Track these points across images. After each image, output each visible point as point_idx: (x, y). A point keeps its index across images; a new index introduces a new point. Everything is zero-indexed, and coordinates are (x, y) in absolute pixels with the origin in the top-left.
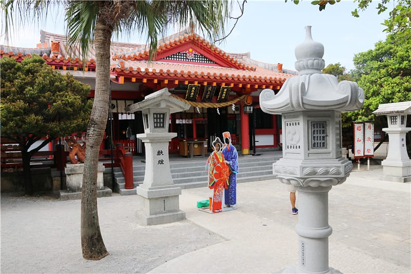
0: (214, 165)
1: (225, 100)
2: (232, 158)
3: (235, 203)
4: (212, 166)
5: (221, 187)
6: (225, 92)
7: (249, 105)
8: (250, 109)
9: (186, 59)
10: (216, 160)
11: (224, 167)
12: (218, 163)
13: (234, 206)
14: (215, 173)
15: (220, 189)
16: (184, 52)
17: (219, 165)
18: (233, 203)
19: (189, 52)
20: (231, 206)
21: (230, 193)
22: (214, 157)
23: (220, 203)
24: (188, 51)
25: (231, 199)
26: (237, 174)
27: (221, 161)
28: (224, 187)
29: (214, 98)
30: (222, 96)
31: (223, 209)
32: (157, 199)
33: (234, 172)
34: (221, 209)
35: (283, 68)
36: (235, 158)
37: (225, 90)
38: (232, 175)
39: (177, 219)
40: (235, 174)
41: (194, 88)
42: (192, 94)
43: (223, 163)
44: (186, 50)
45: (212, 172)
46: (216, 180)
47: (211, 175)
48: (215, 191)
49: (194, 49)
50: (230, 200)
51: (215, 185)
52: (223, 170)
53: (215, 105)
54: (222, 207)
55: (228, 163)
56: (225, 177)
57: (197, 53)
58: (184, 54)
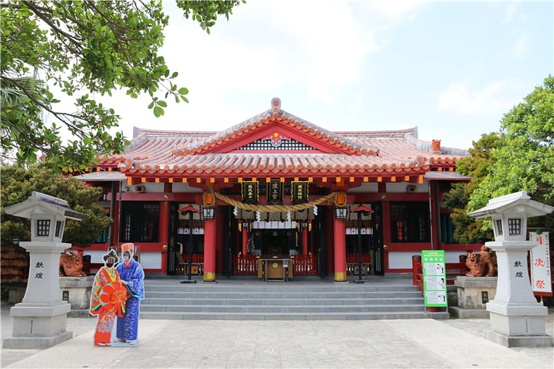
0: (102, 284)
1: (304, 201)
2: (133, 278)
3: (135, 338)
4: (99, 286)
5: (110, 313)
6: (300, 190)
7: (341, 206)
8: (341, 213)
9: (271, 147)
10: (104, 278)
11: (119, 289)
12: (109, 282)
13: (133, 342)
14: (102, 295)
15: (110, 316)
16: (267, 138)
17: (110, 284)
18: (131, 337)
19: (274, 138)
20: (127, 341)
21: (126, 324)
22: (102, 274)
23: (108, 335)
24: (272, 137)
25: (129, 332)
26: (141, 299)
27: (114, 280)
28: (117, 314)
29: (285, 199)
30: (297, 195)
31: (112, 343)
32: (23, 318)
33: (136, 296)
34: (109, 342)
35: (441, 145)
36: (138, 277)
37: (300, 186)
38: (131, 299)
39: (41, 345)
40: (137, 299)
41: (250, 186)
42: (250, 194)
43: (116, 283)
44: (269, 135)
45: (98, 293)
46: (103, 304)
47: (95, 296)
48: (100, 318)
49: (280, 134)
50: (127, 332)
51: (101, 309)
52: (117, 291)
53: (285, 208)
54: (112, 340)
55: (126, 283)
56: (120, 301)
57: (285, 138)
58: (267, 140)
